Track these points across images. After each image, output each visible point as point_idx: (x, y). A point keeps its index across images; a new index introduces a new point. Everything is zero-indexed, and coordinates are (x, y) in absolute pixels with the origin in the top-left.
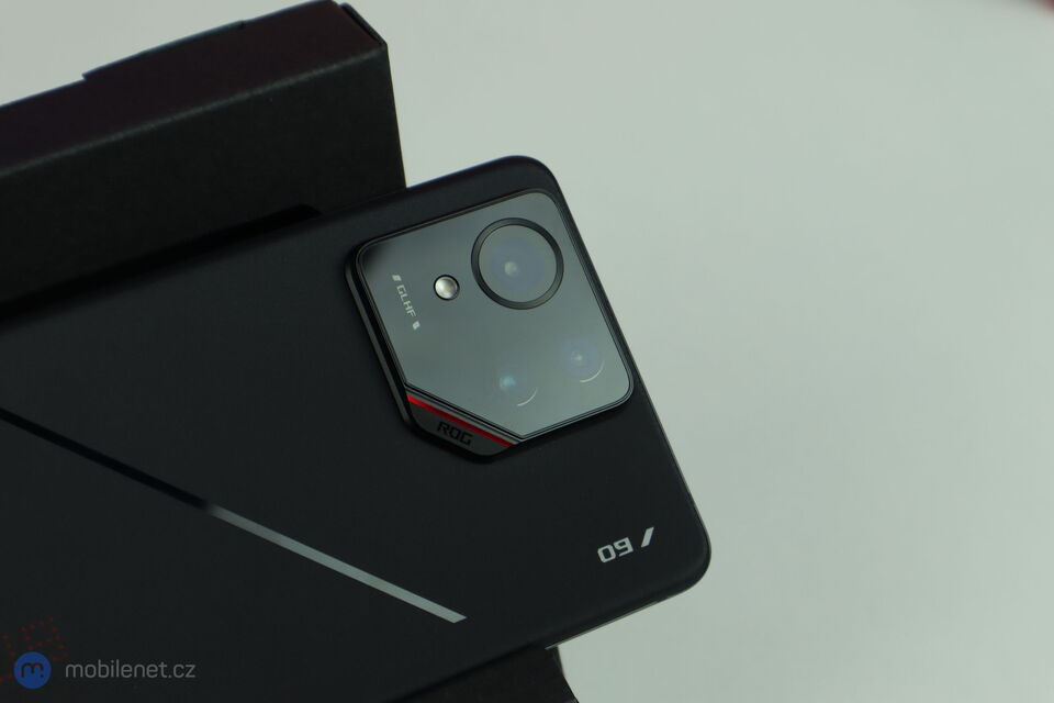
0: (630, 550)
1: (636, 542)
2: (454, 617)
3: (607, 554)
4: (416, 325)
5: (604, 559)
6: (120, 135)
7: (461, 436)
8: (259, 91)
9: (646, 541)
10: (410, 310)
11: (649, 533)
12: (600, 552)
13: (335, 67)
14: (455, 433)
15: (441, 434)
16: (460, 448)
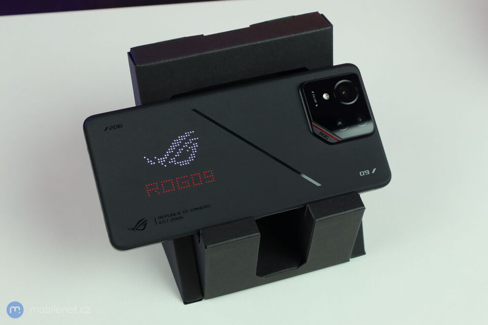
0: (369, 173)
1: (371, 171)
2: (318, 185)
3: (362, 174)
4: (317, 105)
5: (361, 175)
6: (260, 42)
7: (326, 136)
8: (298, 34)
9: (373, 172)
10: (316, 101)
11: (374, 170)
12: (360, 173)
13: (318, 30)
14: (324, 135)
15: (320, 135)
16: (325, 140)
